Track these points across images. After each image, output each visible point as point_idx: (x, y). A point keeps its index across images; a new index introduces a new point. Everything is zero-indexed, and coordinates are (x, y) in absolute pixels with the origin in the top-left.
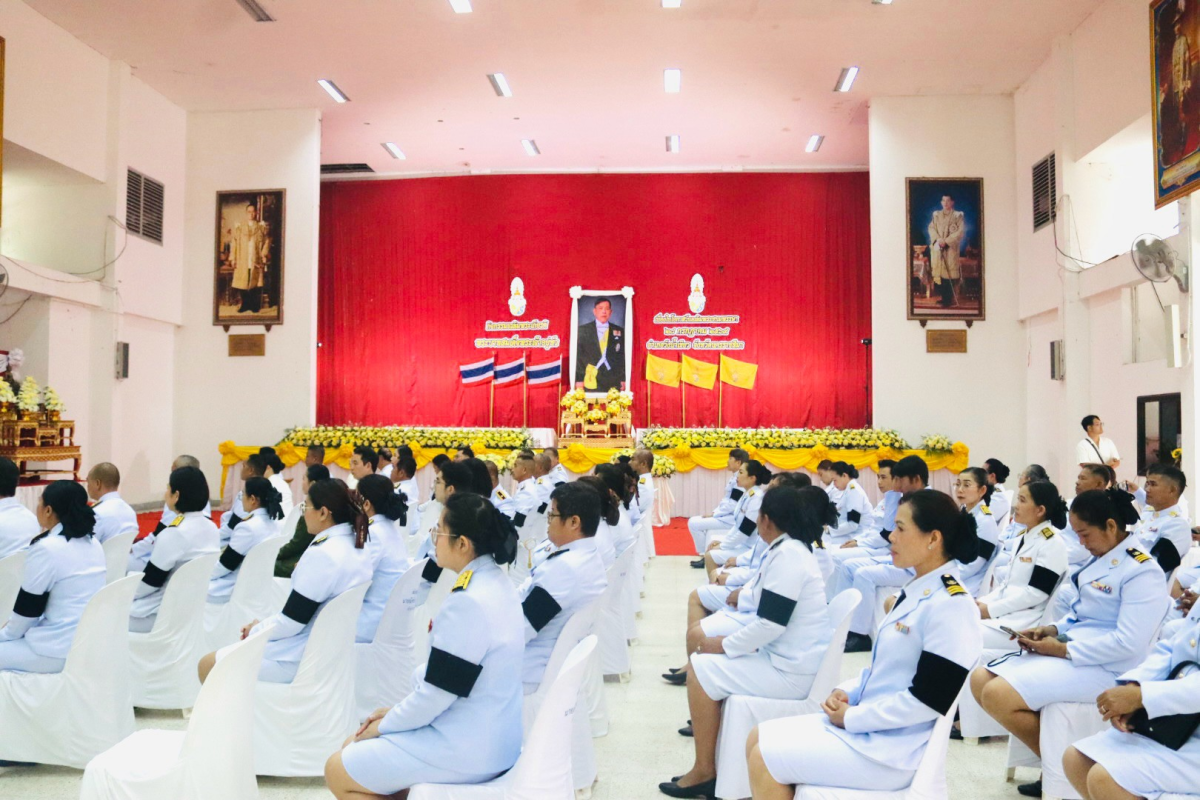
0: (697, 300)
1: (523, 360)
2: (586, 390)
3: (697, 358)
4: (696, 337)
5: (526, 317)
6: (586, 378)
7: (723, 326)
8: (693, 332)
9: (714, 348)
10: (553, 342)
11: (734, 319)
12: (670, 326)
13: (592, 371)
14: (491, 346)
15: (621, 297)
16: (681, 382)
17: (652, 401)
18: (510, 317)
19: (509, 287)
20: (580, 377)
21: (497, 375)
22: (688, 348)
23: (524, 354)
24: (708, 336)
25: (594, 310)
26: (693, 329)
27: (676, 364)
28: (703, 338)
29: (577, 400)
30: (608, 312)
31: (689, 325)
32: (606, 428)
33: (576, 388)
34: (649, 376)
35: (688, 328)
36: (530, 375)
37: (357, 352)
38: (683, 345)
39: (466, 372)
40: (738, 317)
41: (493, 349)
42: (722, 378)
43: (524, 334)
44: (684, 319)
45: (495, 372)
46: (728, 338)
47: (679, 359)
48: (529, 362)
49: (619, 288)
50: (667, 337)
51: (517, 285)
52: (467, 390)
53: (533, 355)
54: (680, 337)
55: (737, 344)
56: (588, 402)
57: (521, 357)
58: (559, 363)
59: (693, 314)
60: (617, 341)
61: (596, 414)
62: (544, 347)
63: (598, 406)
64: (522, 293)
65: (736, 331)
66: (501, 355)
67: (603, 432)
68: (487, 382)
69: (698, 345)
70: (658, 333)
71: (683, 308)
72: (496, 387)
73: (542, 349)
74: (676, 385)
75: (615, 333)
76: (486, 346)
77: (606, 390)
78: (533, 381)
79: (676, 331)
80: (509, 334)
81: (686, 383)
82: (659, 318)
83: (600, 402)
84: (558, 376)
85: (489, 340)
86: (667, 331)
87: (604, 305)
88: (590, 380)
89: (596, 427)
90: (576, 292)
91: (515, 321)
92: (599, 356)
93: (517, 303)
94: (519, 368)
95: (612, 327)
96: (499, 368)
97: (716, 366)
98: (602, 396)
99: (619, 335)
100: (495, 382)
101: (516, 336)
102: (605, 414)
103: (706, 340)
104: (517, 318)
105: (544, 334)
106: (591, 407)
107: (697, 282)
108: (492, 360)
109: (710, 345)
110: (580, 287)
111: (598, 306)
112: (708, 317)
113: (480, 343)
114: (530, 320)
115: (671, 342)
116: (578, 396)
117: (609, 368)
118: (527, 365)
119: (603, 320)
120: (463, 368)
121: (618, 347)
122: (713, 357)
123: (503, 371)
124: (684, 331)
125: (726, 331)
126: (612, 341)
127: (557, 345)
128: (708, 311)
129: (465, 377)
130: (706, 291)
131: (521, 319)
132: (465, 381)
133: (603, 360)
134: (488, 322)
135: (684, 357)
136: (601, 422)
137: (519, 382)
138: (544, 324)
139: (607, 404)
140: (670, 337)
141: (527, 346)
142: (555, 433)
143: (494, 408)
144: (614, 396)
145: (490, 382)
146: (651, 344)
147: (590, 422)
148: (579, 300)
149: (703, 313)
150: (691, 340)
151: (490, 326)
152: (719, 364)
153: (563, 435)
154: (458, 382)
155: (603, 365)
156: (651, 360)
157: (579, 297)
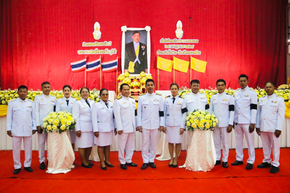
0: (179, 32)
1: (100, 60)
2: (130, 73)
3: (180, 58)
4: (179, 49)
5: (101, 40)
6: (129, 67)
7: (191, 44)
8: (178, 47)
9: (187, 54)
10: (113, 51)
11: (196, 41)
12: (168, 44)
13: (132, 64)
14: (85, 54)
15: (145, 30)
16: (173, 69)
17: (160, 78)
18: (94, 40)
19: (93, 27)
20: (126, 67)
21: (88, 67)
22: (176, 54)
23: (100, 57)
24: (185, 49)
25: (132, 37)
26: (177, 45)
27: (170, 61)
28: (182, 50)
29: (126, 77)
30: (139, 38)
31: (176, 44)
32: (140, 90)
33: (124, 72)
34: (158, 67)
35: (175, 45)
36: (103, 67)
37: (24, 57)
38: (173, 53)
39: (73, 65)
40: (198, 40)
41: (86, 55)
42: (192, 67)
43: (100, 48)
44: (173, 41)
45: (87, 66)
46: (193, 50)
47: (172, 59)
48: (103, 60)
49: (144, 27)
50: (166, 49)
51: (97, 26)
52: (74, 74)
53: (104, 58)
54: (172, 49)
55: (198, 52)
56: (131, 78)
57: (99, 58)
58: (117, 60)
59: (178, 39)
60: (143, 51)
61: (135, 83)
62: (110, 54)
63: (136, 80)
64: (99, 29)
65: (197, 47)
66: (89, 58)
67: (139, 92)
68: (83, 70)
69: (180, 53)
70: (162, 47)
71: (173, 36)
72: (87, 72)
73: (109, 55)
74: (170, 71)
75: (142, 47)
76: (83, 53)
77: (139, 73)
78: (104, 70)
79: (170, 46)
80: (93, 48)
81: (175, 70)
82: (162, 41)
83: (137, 78)
84: (116, 67)
85: (84, 51)
86: (166, 46)
87: (137, 34)
88: (131, 68)
89: (135, 90)
90: (124, 29)
91: (96, 42)
92: (135, 58)
93: (97, 34)
94: (98, 63)
95: (141, 44)
96: (89, 63)
97: (188, 62)
98: (137, 76)
99: (144, 48)
100: (86, 70)
101: (97, 49)
102: (140, 84)
103: (184, 50)
104: (97, 40)
105: (109, 48)
106: (132, 80)
107: (179, 24)
108: (85, 60)
109: (185, 53)
110: (126, 26)
111: (134, 35)
112: (185, 40)
113: (80, 52)
114: (103, 42)
115: (168, 52)
116: (126, 75)
117: (140, 63)
118: (102, 62)
119: (137, 41)
120: (72, 64)
121: (144, 53)
122: (187, 58)
123: (90, 65)
124: (174, 46)
125: (193, 47)
126: (141, 51)
127: (116, 53)
128: (184, 37)
129: (73, 68)
130: (183, 28)
131: (99, 41)
132: (73, 70)
133: (137, 59)
134: (84, 42)
135: (174, 58)
136: (138, 88)
137: (98, 70)
138: (109, 43)
139: (140, 79)
140: (168, 49)
141: (102, 53)
142: (115, 93)
143: (87, 82)
144: (144, 75)
145: (84, 70)
146: (159, 52)
147: (132, 88)
148: (125, 32)
149: (182, 38)
150: (177, 50)
151: (84, 44)
152: (190, 61)
153: (119, 94)
154: (70, 70)
155: (137, 61)
156: (159, 59)
157: (126, 31)
